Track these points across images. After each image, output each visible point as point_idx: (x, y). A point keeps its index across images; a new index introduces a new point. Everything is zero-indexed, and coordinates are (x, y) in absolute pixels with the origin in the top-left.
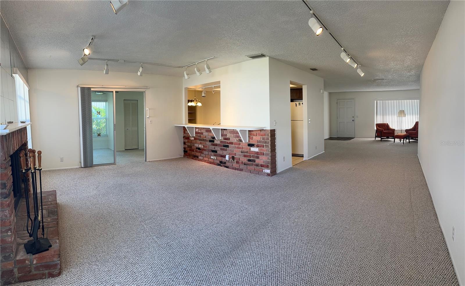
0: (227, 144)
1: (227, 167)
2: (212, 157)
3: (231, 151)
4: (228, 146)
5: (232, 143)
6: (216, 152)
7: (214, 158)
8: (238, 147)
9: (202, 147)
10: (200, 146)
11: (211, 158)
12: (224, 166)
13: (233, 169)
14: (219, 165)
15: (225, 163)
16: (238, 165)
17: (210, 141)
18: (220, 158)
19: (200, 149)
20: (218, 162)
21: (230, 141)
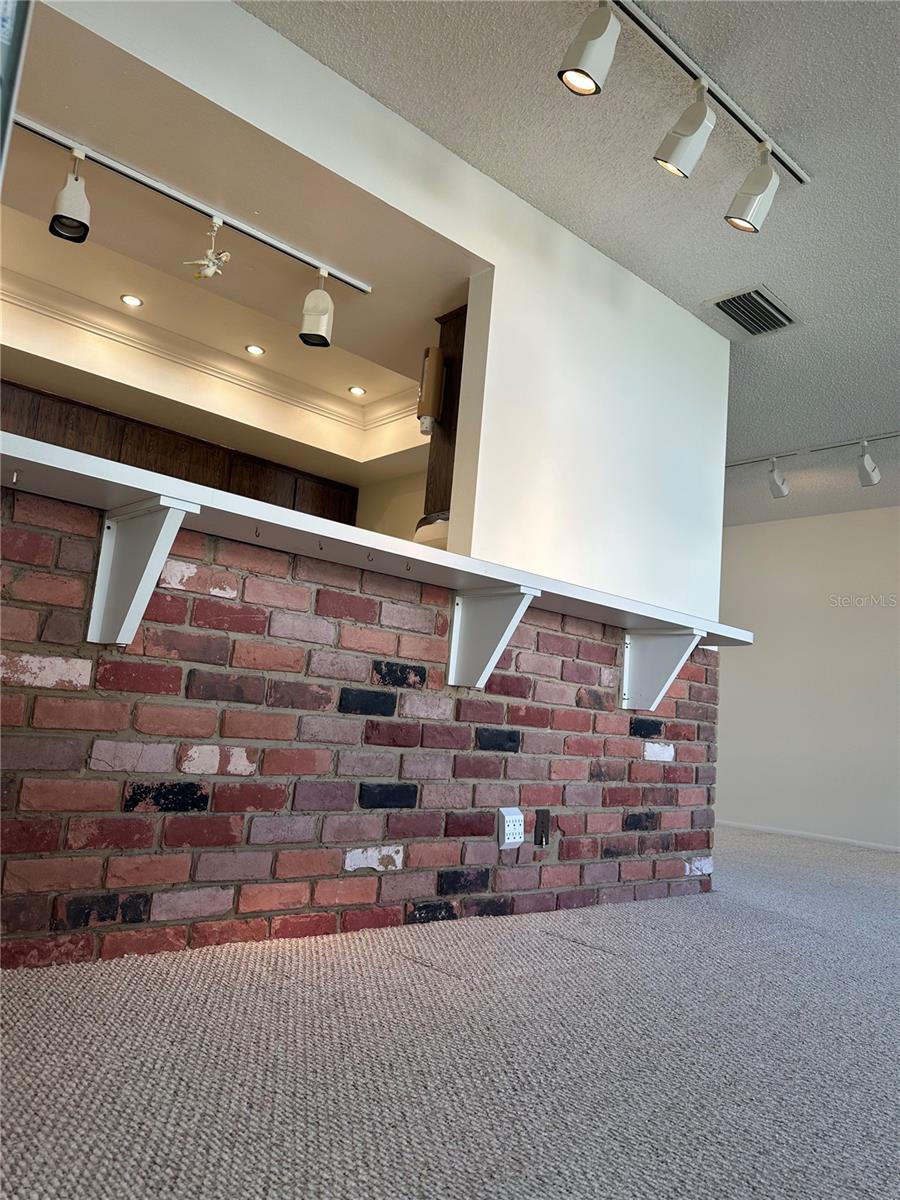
0: (505, 727)
1: (500, 908)
2: (355, 859)
3: (535, 772)
4: (512, 742)
5: (541, 718)
6: (403, 795)
7: (387, 860)
8: (578, 742)
9: (241, 764)
10: (202, 761)
11: (344, 874)
12: (478, 903)
13: (542, 906)
14: (428, 912)
15: (483, 879)
16: (571, 869)
17: (350, 702)
18: (440, 852)
19: (200, 802)
20: (424, 887)
21: (529, 702)
